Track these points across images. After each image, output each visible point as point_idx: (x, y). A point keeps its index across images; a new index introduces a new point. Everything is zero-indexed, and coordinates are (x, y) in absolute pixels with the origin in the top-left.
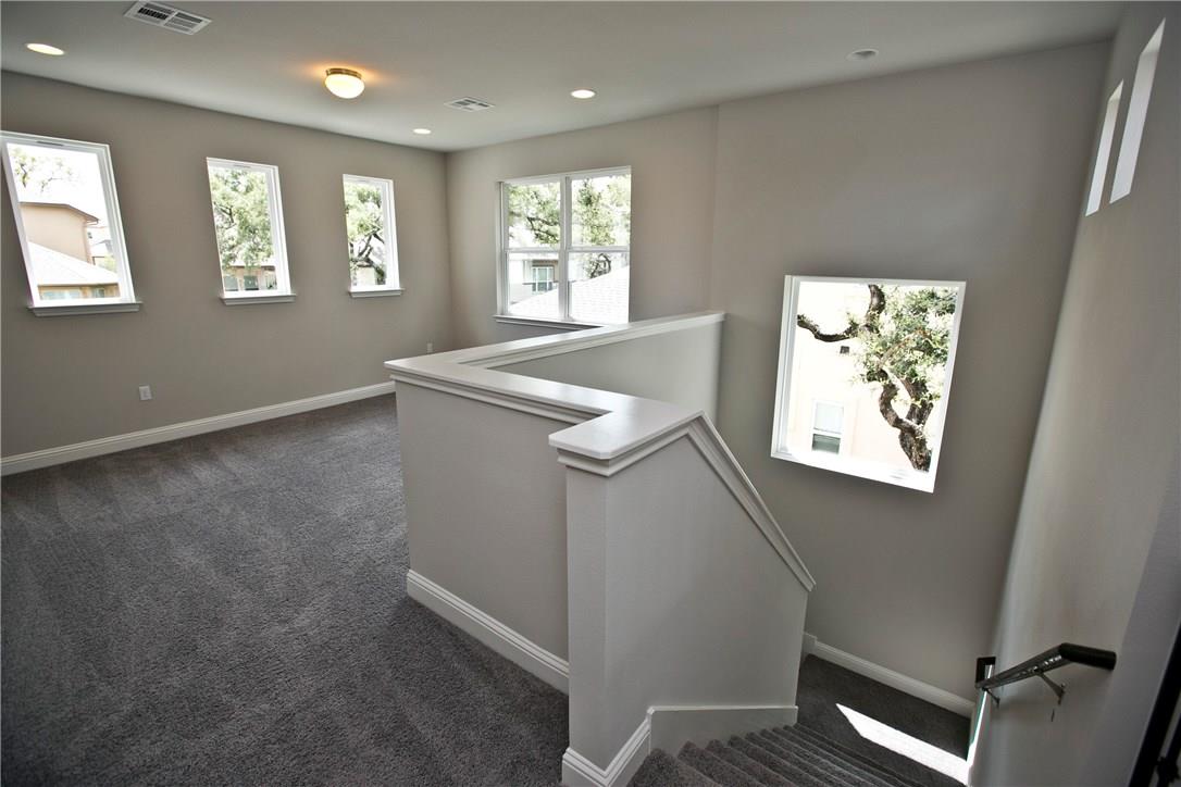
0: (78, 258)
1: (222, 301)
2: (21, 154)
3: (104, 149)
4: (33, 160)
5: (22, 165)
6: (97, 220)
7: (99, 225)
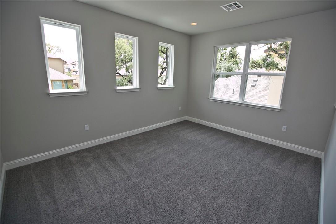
0: (61, 72)
1: (116, 90)
2: (50, 45)
3: (79, 27)
4: (52, 47)
5: (49, 48)
6: (67, 62)
7: (67, 64)
